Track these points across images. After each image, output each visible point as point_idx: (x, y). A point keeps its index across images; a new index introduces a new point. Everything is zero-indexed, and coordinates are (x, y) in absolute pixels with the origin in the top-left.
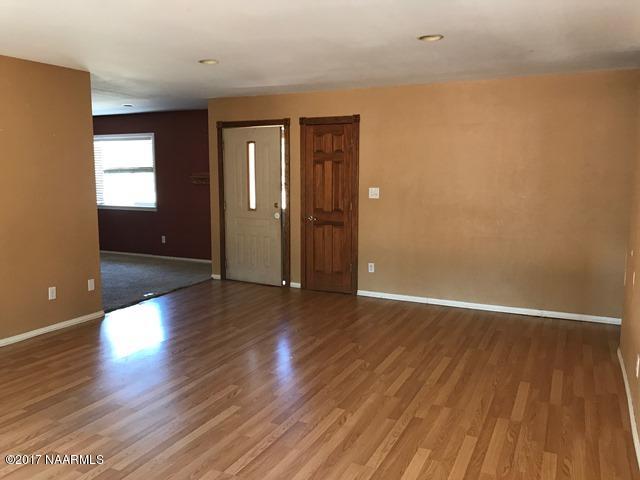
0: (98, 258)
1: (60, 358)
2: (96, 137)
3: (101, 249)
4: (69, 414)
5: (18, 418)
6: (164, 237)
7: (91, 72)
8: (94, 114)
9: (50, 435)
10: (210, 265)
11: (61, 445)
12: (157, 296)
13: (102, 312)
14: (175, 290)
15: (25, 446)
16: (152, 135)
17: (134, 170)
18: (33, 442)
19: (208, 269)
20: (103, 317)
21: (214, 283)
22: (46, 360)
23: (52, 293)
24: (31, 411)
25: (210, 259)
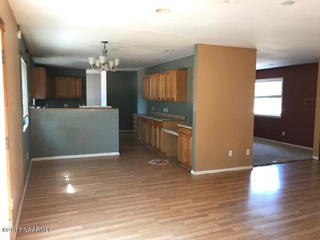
0: (253, 140)
1: (233, 185)
2: (257, 81)
3: (254, 136)
4: (238, 213)
5: (215, 208)
6: (284, 132)
7: (257, 49)
8: (257, 69)
9: (230, 220)
10: (312, 151)
11: (235, 227)
12: (280, 163)
13: (252, 166)
14: (290, 162)
15: (219, 222)
16: (282, 79)
17: (270, 97)
18: (223, 221)
19: (311, 153)
20: (252, 169)
21: (313, 161)
22: (227, 184)
23: (230, 153)
24: (222, 206)
25: (313, 147)
